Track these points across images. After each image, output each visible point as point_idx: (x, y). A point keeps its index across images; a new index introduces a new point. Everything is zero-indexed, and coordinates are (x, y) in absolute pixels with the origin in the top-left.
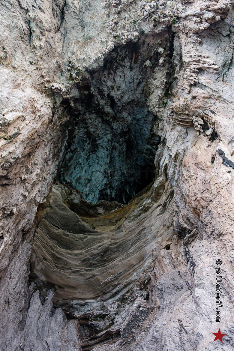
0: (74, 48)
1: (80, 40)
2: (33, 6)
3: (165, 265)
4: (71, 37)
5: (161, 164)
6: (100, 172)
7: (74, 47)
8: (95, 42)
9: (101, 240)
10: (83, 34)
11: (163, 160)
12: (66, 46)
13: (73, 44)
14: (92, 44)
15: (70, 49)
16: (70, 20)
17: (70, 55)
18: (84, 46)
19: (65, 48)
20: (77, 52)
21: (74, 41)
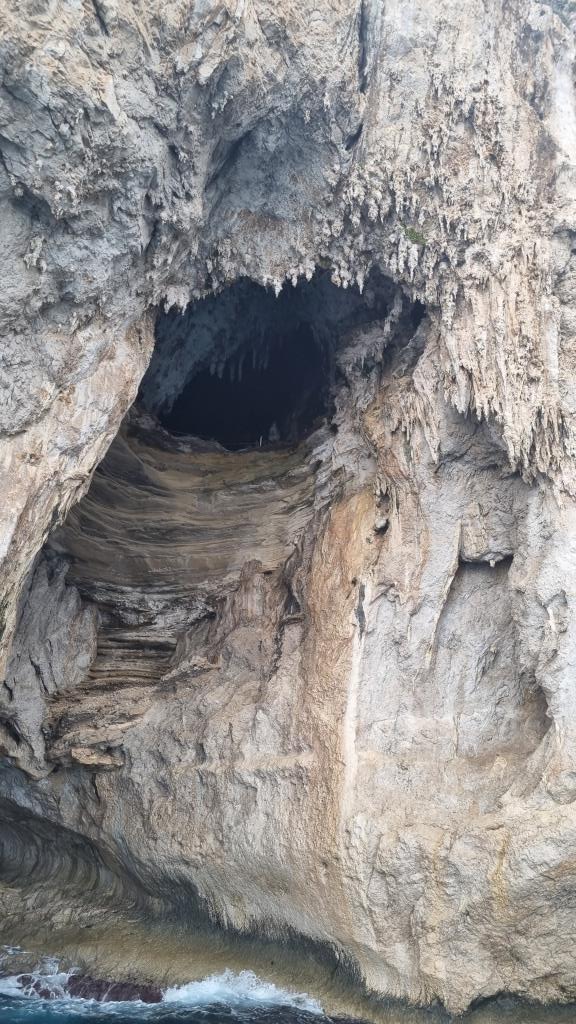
0: (234, 225)
1: (253, 210)
2: (175, 194)
3: (253, 600)
4: (236, 202)
5: (315, 452)
6: (209, 329)
7: (235, 223)
8: (281, 233)
9: (169, 509)
10: (265, 200)
11: (320, 449)
12: (219, 216)
13: (236, 216)
14: (274, 233)
15: (226, 225)
16: (246, 170)
17: (220, 233)
18: (256, 228)
19: (216, 219)
20: (237, 235)
21: (239, 210)
